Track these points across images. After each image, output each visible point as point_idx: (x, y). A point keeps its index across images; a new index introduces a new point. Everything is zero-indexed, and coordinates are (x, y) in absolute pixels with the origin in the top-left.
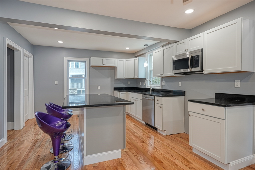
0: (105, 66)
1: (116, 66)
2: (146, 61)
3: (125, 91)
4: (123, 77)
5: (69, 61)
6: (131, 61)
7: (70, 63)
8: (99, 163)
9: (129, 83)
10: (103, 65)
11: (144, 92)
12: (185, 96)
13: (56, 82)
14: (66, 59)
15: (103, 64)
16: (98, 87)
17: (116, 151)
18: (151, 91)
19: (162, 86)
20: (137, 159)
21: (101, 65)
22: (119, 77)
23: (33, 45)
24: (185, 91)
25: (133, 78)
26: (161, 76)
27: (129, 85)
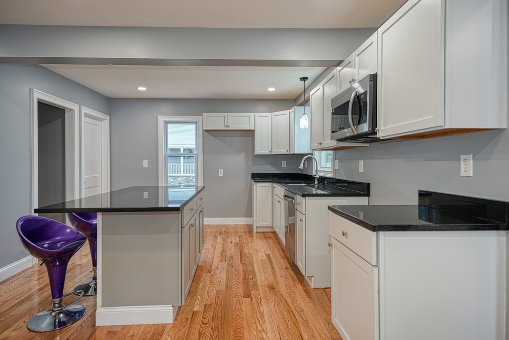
0: (229, 128)
1: (253, 129)
2: (304, 114)
3: (268, 182)
4: (267, 152)
5: (167, 123)
6: (282, 116)
7: (169, 126)
8: (124, 327)
9: (284, 164)
10: (226, 128)
11: (304, 183)
12: (368, 195)
13: (145, 164)
14: (161, 119)
15: (226, 126)
16: (220, 173)
17: (162, 308)
18: (316, 183)
19: (335, 171)
20: (200, 332)
21: (222, 127)
22: (258, 151)
23: (110, 98)
24: (369, 184)
25: (287, 153)
26: (319, 147)
27: (284, 167)
